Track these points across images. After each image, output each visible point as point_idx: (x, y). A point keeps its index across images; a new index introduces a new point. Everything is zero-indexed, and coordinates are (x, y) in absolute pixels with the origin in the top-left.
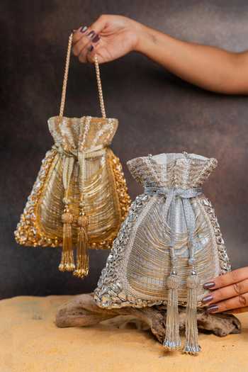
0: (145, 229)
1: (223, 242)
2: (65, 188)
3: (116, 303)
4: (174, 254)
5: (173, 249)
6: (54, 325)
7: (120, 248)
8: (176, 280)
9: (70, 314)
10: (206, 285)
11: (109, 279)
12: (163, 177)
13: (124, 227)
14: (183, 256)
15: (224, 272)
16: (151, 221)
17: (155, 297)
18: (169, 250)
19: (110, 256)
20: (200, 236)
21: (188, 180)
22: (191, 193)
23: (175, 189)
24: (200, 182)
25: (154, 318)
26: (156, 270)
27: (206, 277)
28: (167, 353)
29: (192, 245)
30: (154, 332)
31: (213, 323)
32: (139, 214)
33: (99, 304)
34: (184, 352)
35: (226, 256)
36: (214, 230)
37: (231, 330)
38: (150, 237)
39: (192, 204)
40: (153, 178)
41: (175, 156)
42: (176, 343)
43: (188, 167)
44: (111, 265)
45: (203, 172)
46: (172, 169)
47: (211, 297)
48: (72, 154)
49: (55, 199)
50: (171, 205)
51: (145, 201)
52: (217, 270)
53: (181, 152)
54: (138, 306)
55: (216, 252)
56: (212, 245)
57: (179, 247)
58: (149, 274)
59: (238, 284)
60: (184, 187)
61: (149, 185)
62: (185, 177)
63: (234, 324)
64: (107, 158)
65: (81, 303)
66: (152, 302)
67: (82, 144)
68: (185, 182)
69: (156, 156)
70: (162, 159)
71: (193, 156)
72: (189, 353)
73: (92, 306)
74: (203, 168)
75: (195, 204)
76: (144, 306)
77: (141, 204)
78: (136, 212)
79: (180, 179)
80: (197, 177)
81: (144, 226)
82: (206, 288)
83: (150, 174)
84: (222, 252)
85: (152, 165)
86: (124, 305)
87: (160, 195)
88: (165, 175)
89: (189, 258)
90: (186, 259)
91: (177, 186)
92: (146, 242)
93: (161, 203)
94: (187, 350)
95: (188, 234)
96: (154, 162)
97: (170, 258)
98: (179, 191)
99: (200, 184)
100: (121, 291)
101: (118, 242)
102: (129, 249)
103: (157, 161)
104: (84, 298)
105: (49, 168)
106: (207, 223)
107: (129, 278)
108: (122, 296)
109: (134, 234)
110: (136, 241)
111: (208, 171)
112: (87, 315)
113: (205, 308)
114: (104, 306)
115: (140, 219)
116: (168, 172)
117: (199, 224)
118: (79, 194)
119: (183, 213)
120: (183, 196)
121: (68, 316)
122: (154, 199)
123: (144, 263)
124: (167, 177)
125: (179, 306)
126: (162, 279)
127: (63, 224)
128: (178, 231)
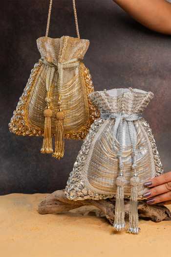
0: (100, 143)
1: (157, 153)
2: (47, 90)
3: (80, 196)
4: (122, 161)
5: (120, 158)
6: (37, 212)
7: (83, 157)
8: (123, 180)
9: (48, 204)
10: (145, 184)
11: (75, 179)
12: (114, 106)
13: (86, 142)
14: (128, 163)
15: (159, 174)
16: (105, 137)
17: (108, 192)
18: (118, 158)
19: (76, 163)
20: (141, 148)
21: (133, 108)
22: (134, 117)
23: (122, 114)
24: (141, 109)
25: (107, 207)
26: (108, 173)
27: (145, 178)
28: (115, 232)
29: (135, 155)
30: (108, 217)
31: (151, 212)
32: (96, 132)
33: (68, 197)
34: (128, 232)
35: (160, 163)
36: (151, 144)
37: (164, 218)
38: (104, 149)
39: (134, 125)
40: (106, 107)
41: (123, 90)
42: (122, 226)
43: (132, 98)
44: (76, 169)
45: (143, 102)
46: (121, 100)
47: (149, 193)
48: (53, 64)
49: (40, 99)
50: (119, 126)
51: (100, 123)
52: (154, 173)
53: (127, 88)
54: (96, 199)
55: (152, 160)
56: (150, 155)
57: (126, 156)
58: (103, 175)
59: (169, 183)
60: (130, 113)
61: (104, 111)
62: (130, 106)
63: (166, 213)
64: (80, 69)
65: (56, 196)
66: (106, 196)
67: (61, 57)
68: (130, 109)
69: (110, 91)
70: (113, 93)
71: (136, 90)
72: (131, 233)
73: (64, 198)
74: (143, 99)
75: (137, 126)
76: (101, 199)
77: (98, 125)
78: (94, 131)
79: (126, 107)
80: (138, 106)
81: (100, 141)
82: (145, 186)
83: (105, 103)
84: (156, 160)
85: (106, 97)
86: (86, 198)
87: (112, 119)
88: (115, 104)
89: (132, 164)
90: (131, 165)
91: (124, 112)
92: (101, 152)
93: (112, 124)
94: (130, 230)
95: (132, 147)
96: (107, 95)
97: (119, 164)
98: (126, 116)
99: (141, 111)
100: (84, 188)
101: (81, 153)
102: (89, 158)
103: (110, 94)
104: (58, 193)
105: (36, 75)
106: (146, 139)
107: (89, 179)
108: (85, 191)
109: (93, 147)
110: (94, 152)
111: (147, 102)
112: (60, 204)
113: (145, 201)
114: (72, 198)
115: (97, 136)
116: (118, 102)
117: (139, 140)
118: (58, 95)
119: (128, 132)
120: (128, 119)
121: (47, 206)
122: (108, 121)
123: (100, 168)
124: (117, 106)
125: (124, 199)
126: (113, 179)
127: (44, 117)
128: (124, 145)
